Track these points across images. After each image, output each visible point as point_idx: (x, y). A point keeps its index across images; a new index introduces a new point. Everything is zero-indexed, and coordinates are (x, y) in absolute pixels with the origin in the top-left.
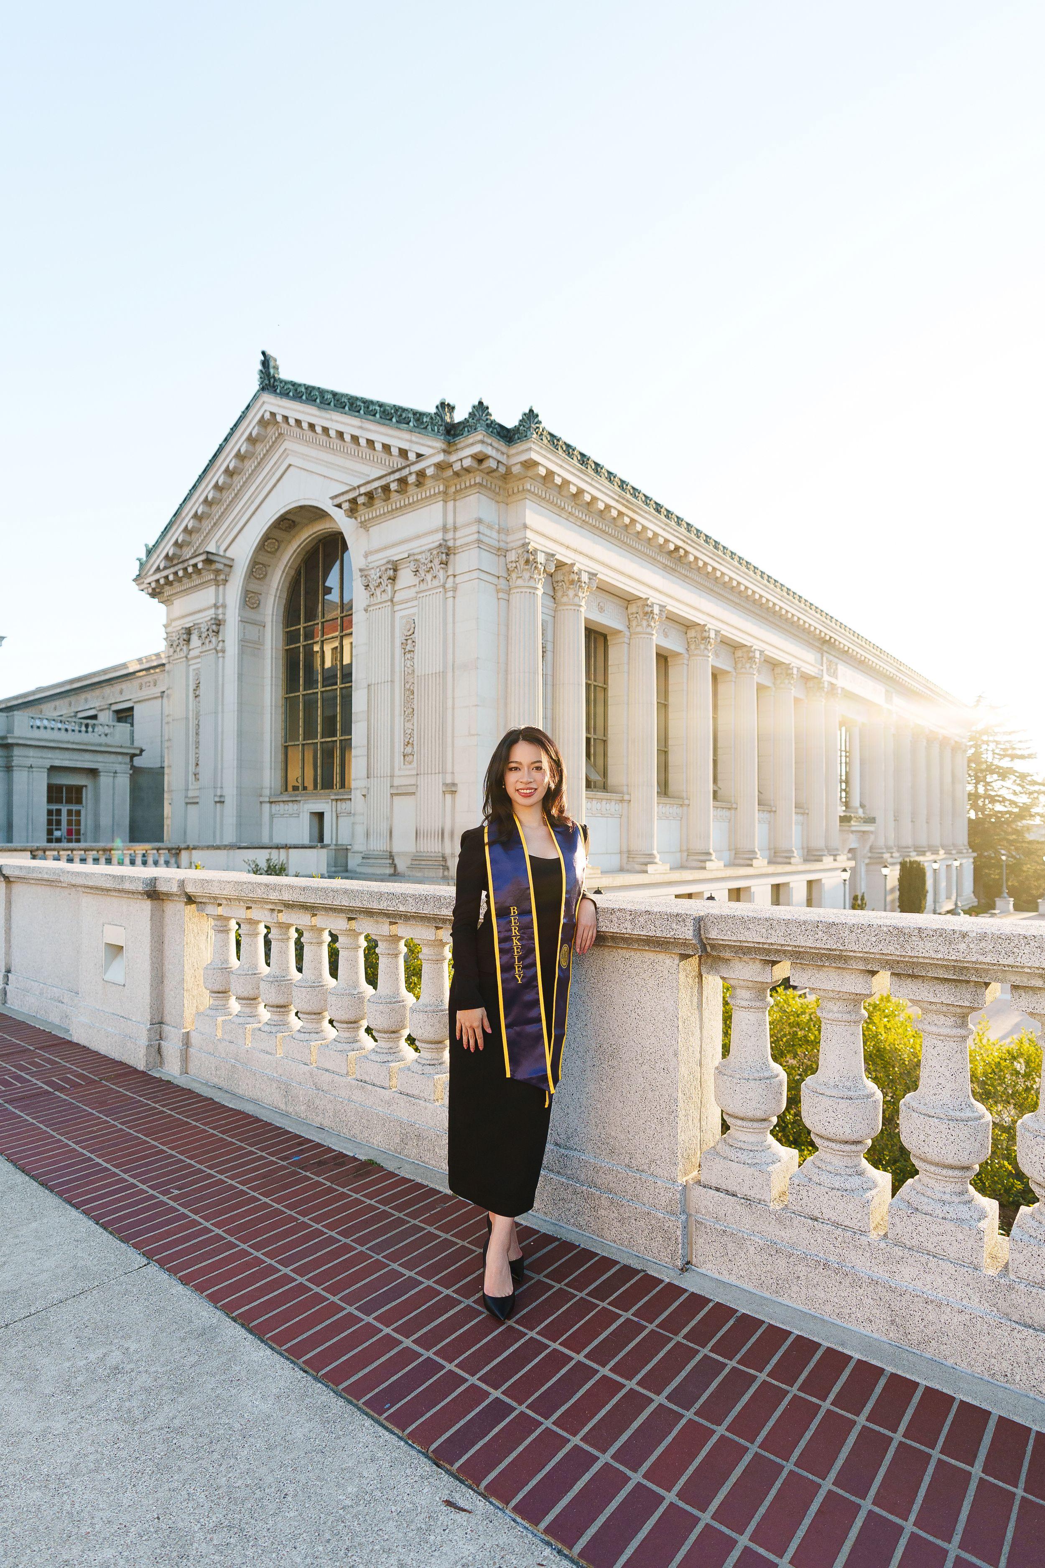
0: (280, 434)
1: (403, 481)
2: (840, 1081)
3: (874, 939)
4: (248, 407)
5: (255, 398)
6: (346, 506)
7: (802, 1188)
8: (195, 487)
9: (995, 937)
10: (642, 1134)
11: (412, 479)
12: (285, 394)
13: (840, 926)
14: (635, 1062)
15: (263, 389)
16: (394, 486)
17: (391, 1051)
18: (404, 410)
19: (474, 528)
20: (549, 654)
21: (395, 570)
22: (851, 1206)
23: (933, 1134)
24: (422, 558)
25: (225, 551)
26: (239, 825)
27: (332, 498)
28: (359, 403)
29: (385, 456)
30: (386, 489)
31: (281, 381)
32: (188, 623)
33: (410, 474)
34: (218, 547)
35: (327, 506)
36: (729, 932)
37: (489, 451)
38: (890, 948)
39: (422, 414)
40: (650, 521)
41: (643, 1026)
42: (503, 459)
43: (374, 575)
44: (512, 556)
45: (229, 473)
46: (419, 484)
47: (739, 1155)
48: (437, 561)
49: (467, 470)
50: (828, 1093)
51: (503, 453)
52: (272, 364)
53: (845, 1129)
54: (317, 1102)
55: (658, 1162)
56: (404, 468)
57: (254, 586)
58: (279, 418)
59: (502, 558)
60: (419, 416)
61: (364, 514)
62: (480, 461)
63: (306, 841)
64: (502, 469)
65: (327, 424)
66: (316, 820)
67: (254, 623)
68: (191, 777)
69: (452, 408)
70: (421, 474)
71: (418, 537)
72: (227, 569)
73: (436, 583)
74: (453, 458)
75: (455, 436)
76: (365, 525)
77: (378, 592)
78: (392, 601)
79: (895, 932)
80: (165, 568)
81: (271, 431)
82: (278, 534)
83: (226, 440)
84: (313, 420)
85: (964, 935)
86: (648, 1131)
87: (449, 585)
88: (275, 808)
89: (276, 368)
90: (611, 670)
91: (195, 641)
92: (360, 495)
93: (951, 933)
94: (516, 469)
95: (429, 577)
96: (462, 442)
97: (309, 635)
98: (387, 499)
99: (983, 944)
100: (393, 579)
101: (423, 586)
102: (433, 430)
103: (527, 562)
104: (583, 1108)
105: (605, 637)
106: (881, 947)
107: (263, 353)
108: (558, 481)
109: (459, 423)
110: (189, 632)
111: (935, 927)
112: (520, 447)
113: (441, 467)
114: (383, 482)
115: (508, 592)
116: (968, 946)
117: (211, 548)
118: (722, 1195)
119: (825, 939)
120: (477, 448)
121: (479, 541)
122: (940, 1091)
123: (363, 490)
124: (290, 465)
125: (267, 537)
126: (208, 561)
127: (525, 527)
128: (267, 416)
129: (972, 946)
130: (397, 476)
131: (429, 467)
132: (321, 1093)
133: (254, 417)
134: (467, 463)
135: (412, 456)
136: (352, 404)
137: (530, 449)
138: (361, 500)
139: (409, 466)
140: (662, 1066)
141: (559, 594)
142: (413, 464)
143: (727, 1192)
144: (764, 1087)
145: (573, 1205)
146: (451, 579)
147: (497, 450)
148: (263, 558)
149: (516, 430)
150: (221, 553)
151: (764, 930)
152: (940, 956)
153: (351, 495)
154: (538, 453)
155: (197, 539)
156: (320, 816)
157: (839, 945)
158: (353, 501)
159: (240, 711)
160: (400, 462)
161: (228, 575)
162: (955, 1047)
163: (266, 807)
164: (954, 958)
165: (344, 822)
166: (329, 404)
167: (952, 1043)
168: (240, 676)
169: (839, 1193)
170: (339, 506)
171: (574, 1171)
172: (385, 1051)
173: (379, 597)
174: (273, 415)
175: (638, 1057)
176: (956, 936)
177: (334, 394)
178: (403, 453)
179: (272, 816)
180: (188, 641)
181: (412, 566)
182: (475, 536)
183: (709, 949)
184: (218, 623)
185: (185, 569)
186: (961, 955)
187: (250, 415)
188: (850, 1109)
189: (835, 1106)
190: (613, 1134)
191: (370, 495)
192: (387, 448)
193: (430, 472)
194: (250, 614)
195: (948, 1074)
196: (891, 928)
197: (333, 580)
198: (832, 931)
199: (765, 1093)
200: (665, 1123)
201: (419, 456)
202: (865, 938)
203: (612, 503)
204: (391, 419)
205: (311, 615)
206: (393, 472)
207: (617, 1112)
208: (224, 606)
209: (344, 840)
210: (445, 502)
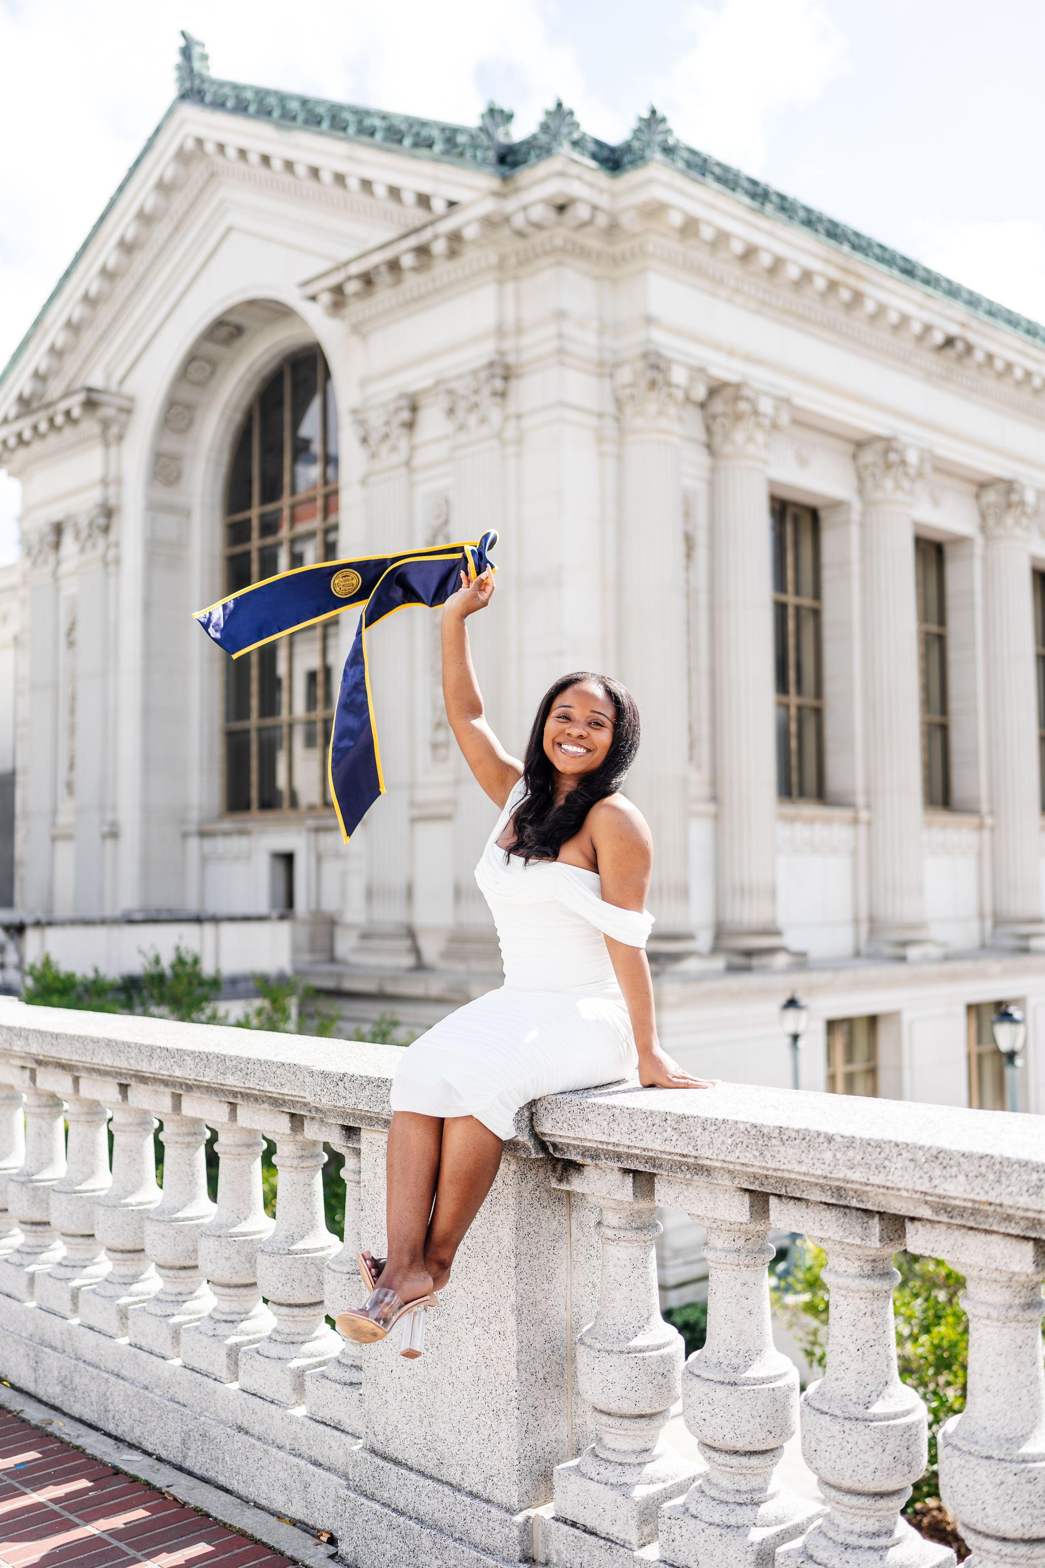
0: (213, 175)
1: (423, 251)
2: (725, 1357)
3: (730, 1141)
4: (158, 130)
5: (170, 113)
6: (326, 298)
7: (673, 1521)
8: (67, 274)
9: (864, 1143)
10: (475, 1434)
11: (439, 247)
12: (219, 105)
13: (691, 1120)
14: (465, 1321)
15: (184, 96)
16: (408, 261)
17: (180, 1298)
18: (424, 124)
19: (551, 330)
20: (701, 554)
21: (414, 409)
22: (731, 1552)
23: (825, 1440)
24: (460, 386)
25: (122, 382)
26: (145, 876)
27: (305, 284)
28: (346, 115)
29: (392, 206)
30: (394, 266)
31: (213, 82)
32: (56, 513)
33: (436, 237)
34: (108, 377)
35: (293, 298)
36: (565, 1125)
37: (576, 189)
38: (747, 1154)
39: (455, 131)
40: (893, 293)
41: (474, 1266)
42: (603, 201)
43: (376, 420)
44: (625, 375)
45: (127, 247)
46: (453, 254)
47: (601, 1470)
48: (486, 391)
49: (538, 226)
50: (705, 1375)
51: (602, 191)
52: (196, 51)
53: (726, 1431)
54: (77, 1380)
55: (495, 1479)
56: (424, 227)
57: (171, 444)
58: (210, 147)
59: (607, 382)
60: (450, 135)
61: (356, 309)
62: (561, 208)
63: (262, 906)
64: (602, 220)
65: (292, 155)
66: (281, 868)
67: (171, 509)
68: (62, 790)
69: (508, 117)
70: (455, 238)
71: (452, 348)
72: (123, 417)
73: (485, 431)
74: (511, 205)
75: (515, 165)
76: (358, 330)
77: (384, 450)
78: (408, 464)
79: (753, 1132)
80: (18, 417)
81: (198, 172)
82: (212, 349)
83: (121, 189)
84: (268, 149)
85: (830, 1139)
86: (482, 1430)
87: (510, 433)
88: (209, 845)
89: (204, 57)
90: (828, 574)
91: (69, 544)
92: (349, 278)
93: (815, 1135)
94: (628, 220)
95: (473, 420)
96: (525, 175)
97: (269, 527)
98: (398, 281)
99: (851, 1153)
100: (410, 426)
101: (463, 438)
102: (475, 157)
103: (653, 384)
104: (405, 1394)
105: (814, 514)
106: (737, 1154)
107: (183, 34)
108: (707, 233)
109: (522, 143)
110: (58, 529)
111: (797, 1127)
112: (631, 177)
113: (489, 223)
114: (388, 254)
115: (620, 443)
116: (835, 1156)
117: (96, 380)
118: (577, 1532)
119: (674, 1138)
120: (553, 188)
121: (561, 352)
122: (843, 1374)
123: (355, 269)
124: (230, 229)
125: (191, 357)
126: (90, 404)
127: (649, 320)
128: (190, 144)
129: (839, 1155)
130: (413, 241)
131: (468, 223)
132: (81, 1364)
133: (167, 147)
134: (538, 213)
135: (438, 206)
136: (334, 118)
137: (650, 181)
138: (352, 287)
139: (432, 223)
140: (498, 1328)
141: (718, 439)
142: (441, 218)
143: (586, 1530)
144: (633, 1364)
145: (388, 1546)
146: (512, 424)
147: (591, 185)
148: (186, 393)
149: (627, 148)
150: (113, 387)
151: (605, 1123)
152: (804, 1169)
153: (334, 280)
154: (669, 186)
155: (71, 365)
156: (288, 859)
157: (691, 1148)
158: (338, 290)
159: (147, 669)
160: (418, 216)
161: (124, 426)
162: (862, 1307)
163: (194, 843)
164: (819, 1172)
165: (331, 869)
166: (294, 118)
167: (858, 1301)
168: (147, 606)
169: (718, 1531)
170: (313, 298)
171: (392, 1492)
172: (170, 1298)
173: (387, 458)
174: (200, 142)
175: (469, 1315)
176: (821, 1139)
177: (304, 102)
178: (424, 201)
179: (204, 860)
180: (57, 545)
181: (443, 402)
182: (553, 345)
183: (551, 1150)
184: (108, 512)
185: (51, 421)
186: (828, 1169)
187: (161, 143)
188: (731, 1400)
189: (711, 1395)
190: (441, 1434)
191: (368, 280)
192: (394, 192)
193: (470, 232)
194: (164, 494)
195: (852, 1348)
196: (748, 1126)
197: (310, 427)
198: (683, 1127)
199: (635, 1373)
200: (502, 1416)
201: (451, 204)
202: (720, 1140)
203: (815, 265)
204: (400, 141)
205: (271, 492)
206: (405, 236)
207: (446, 1400)
208: (119, 481)
209: (330, 904)
210: (501, 282)
